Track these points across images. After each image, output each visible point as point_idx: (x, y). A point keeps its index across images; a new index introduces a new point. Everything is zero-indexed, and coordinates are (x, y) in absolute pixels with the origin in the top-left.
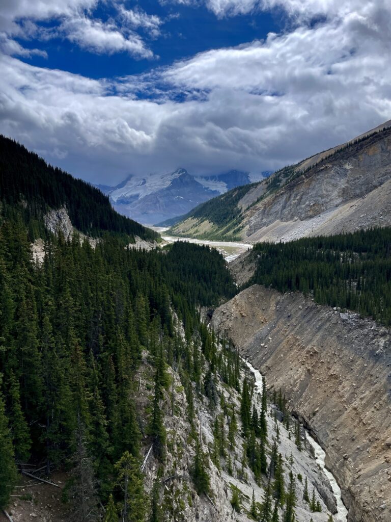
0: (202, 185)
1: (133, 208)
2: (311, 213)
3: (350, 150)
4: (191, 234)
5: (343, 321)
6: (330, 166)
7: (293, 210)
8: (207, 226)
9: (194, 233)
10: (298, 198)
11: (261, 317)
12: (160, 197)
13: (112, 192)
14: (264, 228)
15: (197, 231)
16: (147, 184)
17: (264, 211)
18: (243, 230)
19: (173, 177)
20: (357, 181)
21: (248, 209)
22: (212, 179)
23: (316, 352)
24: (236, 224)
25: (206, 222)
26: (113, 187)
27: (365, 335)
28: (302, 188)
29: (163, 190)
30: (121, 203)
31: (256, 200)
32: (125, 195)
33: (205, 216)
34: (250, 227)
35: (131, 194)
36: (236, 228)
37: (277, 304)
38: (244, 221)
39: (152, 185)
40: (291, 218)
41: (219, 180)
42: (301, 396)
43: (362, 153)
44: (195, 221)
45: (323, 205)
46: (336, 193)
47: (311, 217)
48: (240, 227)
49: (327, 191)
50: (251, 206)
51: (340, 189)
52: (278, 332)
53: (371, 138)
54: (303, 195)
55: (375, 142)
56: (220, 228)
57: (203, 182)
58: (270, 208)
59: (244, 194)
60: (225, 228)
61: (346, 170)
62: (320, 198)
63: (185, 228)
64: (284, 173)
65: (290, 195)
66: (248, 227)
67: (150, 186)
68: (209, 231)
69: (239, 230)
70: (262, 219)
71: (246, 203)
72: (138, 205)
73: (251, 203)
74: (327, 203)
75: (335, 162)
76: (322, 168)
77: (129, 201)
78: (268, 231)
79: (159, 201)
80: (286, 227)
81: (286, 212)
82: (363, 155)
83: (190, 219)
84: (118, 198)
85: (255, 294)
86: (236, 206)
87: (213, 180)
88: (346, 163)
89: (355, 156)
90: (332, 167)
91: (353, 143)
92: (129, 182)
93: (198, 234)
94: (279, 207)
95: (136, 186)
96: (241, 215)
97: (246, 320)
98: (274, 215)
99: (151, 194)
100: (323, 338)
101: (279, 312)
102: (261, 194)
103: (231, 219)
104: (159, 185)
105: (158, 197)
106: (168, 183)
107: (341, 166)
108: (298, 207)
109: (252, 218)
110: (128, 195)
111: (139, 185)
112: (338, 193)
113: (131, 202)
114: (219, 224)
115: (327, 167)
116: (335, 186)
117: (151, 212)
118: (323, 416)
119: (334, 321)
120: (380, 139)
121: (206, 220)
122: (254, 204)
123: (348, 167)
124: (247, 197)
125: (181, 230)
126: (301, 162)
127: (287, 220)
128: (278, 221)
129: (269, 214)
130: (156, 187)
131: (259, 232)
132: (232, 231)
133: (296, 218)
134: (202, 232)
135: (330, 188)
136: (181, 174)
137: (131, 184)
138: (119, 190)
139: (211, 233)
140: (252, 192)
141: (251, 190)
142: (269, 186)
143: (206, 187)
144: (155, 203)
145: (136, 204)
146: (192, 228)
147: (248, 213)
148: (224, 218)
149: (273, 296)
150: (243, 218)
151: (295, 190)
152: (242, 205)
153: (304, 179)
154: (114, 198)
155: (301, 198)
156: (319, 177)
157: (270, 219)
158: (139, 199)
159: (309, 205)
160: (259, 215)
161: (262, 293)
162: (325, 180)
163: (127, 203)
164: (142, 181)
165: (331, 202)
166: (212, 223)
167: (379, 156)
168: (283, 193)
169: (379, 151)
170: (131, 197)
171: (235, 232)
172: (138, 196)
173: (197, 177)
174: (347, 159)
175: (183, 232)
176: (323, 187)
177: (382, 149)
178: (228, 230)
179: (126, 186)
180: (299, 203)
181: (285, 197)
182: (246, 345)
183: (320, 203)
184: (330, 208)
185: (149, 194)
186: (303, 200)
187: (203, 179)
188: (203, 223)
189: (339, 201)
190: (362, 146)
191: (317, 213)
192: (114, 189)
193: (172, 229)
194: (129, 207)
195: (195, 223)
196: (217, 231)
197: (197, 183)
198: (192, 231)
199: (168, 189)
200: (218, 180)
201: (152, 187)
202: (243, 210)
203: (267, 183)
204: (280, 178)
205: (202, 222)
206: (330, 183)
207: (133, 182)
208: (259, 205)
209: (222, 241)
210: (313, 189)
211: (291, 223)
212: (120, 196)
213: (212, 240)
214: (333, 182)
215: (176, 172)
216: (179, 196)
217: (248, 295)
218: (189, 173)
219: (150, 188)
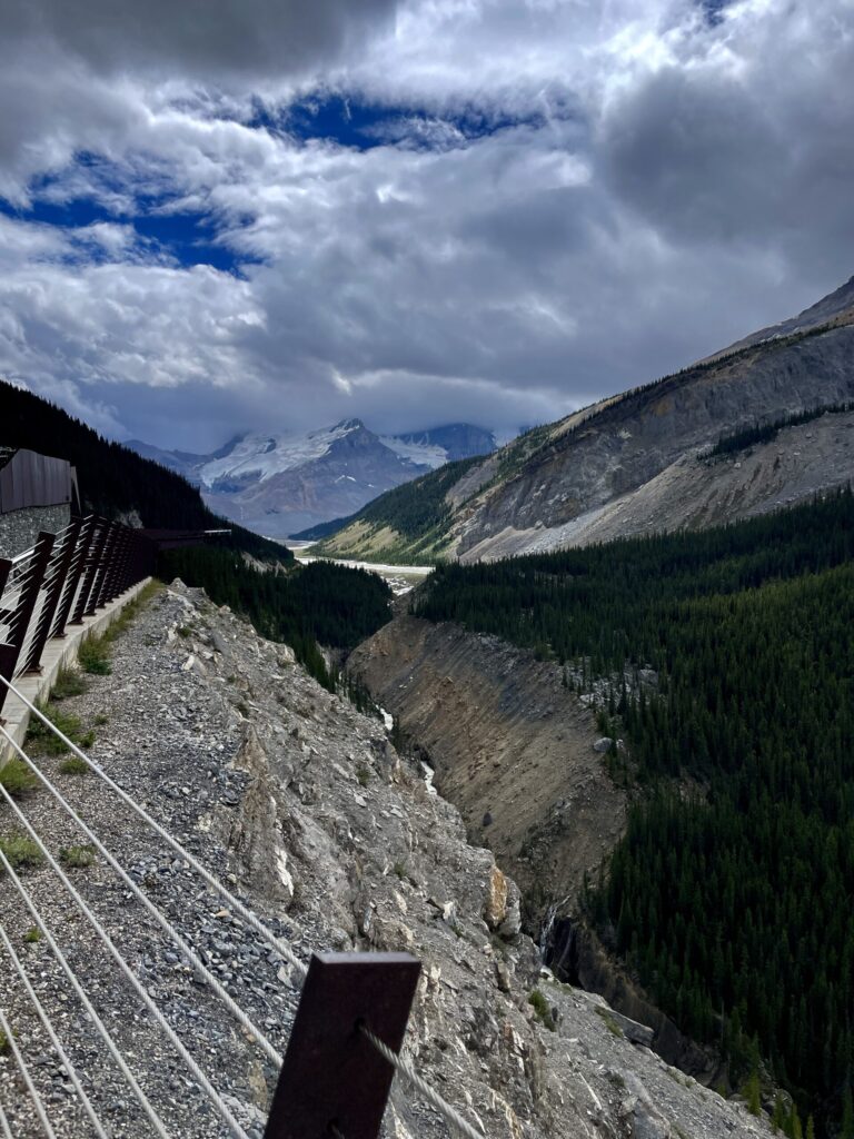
0: (395, 454)
1: (248, 501)
2: (563, 514)
3: (628, 406)
4: (356, 552)
5: (484, 646)
6: (595, 432)
7: (534, 509)
8: (386, 537)
9: (363, 551)
10: (543, 487)
11: (405, 655)
12: (306, 478)
13: (201, 467)
14: (487, 541)
15: (368, 547)
16: (278, 451)
17: (487, 509)
18: (452, 544)
19: (334, 436)
20: (636, 459)
21: (462, 506)
22: (416, 442)
23: (449, 682)
24: (440, 534)
25: (386, 529)
26: (204, 456)
27: (499, 659)
28: (550, 471)
29: (311, 462)
30: (221, 489)
31: (478, 489)
32: (230, 473)
33: (386, 518)
34: (463, 539)
35: (242, 471)
36: (439, 541)
37: (427, 637)
38: (454, 528)
39: (288, 452)
40: (532, 524)
41: (432, 443)
42: (426, 728)
43: (646, 412)
44: (366, 528)
45: (582, 500)
46: (603, 480)
47: (563, 522)
48: (446, 540)
49: (589, 476)
50: (468, 501)
51: (609, 473)
52: (422, 670)
53: (660, 386)
54: (552, 482)
55: (665, 394)
56: (410, 541)
57: (397, 446)
58: (498, 506)
59: (458, 479)
60: (420, 541)
61: (621, 441)
62: (578, 490)
63: (348, 543)
64: (531, 440)
65: (532, 482)
66: (459, 539)
67: (284, 455)
68: (390, 547)
69: (444, 544)
70: (483, 525)
71: (462, 493)
72: (258, 495)
73: (470, 495)
74: (588, 497)
75: (604, 427)
76: (582, 436)
77: (239, 484)
78: (491, 545)
79: (303, 487)
80: (521, 539)
81: (523, 511)
82: (648, 414)
83: (358, 523)
84: (216, 479)
85: (402, 627)
86: (442, 501)
87: (419, 444)
88: (620, 428)
89: (635, 416)
90: (598, 435)
91: (633, 392)
92: (238, 445)
93: (369, 552)
94: (512, 503)
95: (253, 455)
96: (450, 518)
97: (388, 660)
98: (503, 519)
99: (286, 472)
100: (460, 667)
101: (428, 648)
102: (489, 477)
103: (431, 525)
104: (304, 453)
105: (301, 478)
106: (323, 449)
107: (613, 432)
108: (543, 505)
109: (467, 524)
110: (236, 473)
111: (260, 452)
112: (607, 479)
113: (243, 488)
114: (409, 534)
115: (589, 435)
116: (602, 468)
117: (286, 508)
118: (443, 743)
119: (475, 648)
120: (674, 389)
121: (385, 526)
122: (473, 497)
123: (624, 435)
124: (464, 483)
125: (339, 546)
126: (564, 419)
127: (524, 528)
128: (510, 527)
129: (495, 517)
130: (298, 456)
131: (477, 548)
132: (431, 547)
133: (538, 523)
134: (377, 549)
135: (594, 472)
136: (350, 430)
137: (245, 450)
138: (216, 463)
139: (393, 551)
140: (473, 474)
141: (470, 471)
142: (502, 465)
143: (405, 456)
144: (296, 491)
145: (254, 491)
146: (359, 540)
147: (462, 513)
148: (420, 523)
149: (425, 628)
150: (453, 523)
151: (539, 472)
152: (453, 498)
153: (554, 454)
154: (207, 478)
155: (548, 488)
156: (575, 452)
157: (496, 525)
158: (261, 481)
159: (559, 501)
160: (477, 517)
161: (412, 626)
162: (586, 458)
163: (236, 490)
164: (269, 444)
165: (596, 496)
166: (396, 533)
167: (672, 418)
168: (519, 479)
169: (671, 407)
170: (244, 477)
171: (436, 549)
172: (258, 474)
173: (384, 436)
174: (623, 420)
175: (342, 549)
176: (582, 469)
177: (677, 407)
178: (424, 545)
179: (232, 455)
180: (545, 497)
181: (522, 486)
182: (382, 690)
183: (578, 497)
184: (594, 505)
185: (282, 471)
186: (552, 491)
187: (399, 441)
188: (380, 533)
189: (607, 494)
190: (646, 399)
191: (572, 515)
192: (207, 459)
193: (321, 543)
194: (238, 499)
195: (365, 532)
196: (405, 546)
197: (385, 449)
198: (359, 547)
199: (323, 460)
200: (430, 443)
201: (289, 456)
202: (454, 509)
203: (500, 458)
204: (525, 448)
205: (379, 529)
206: (593, 462)
207: (248, 445)
208: (482, 499)
209: (411, 565)
210: (568, 472)
211: (530, 531)
212: (218, 476)
213: (392, 563)
214: (599, 460)
215: (340, 425)
216: (346, 475)
217: (392, 628)
218: (367, 428)
219: (284, 459)
